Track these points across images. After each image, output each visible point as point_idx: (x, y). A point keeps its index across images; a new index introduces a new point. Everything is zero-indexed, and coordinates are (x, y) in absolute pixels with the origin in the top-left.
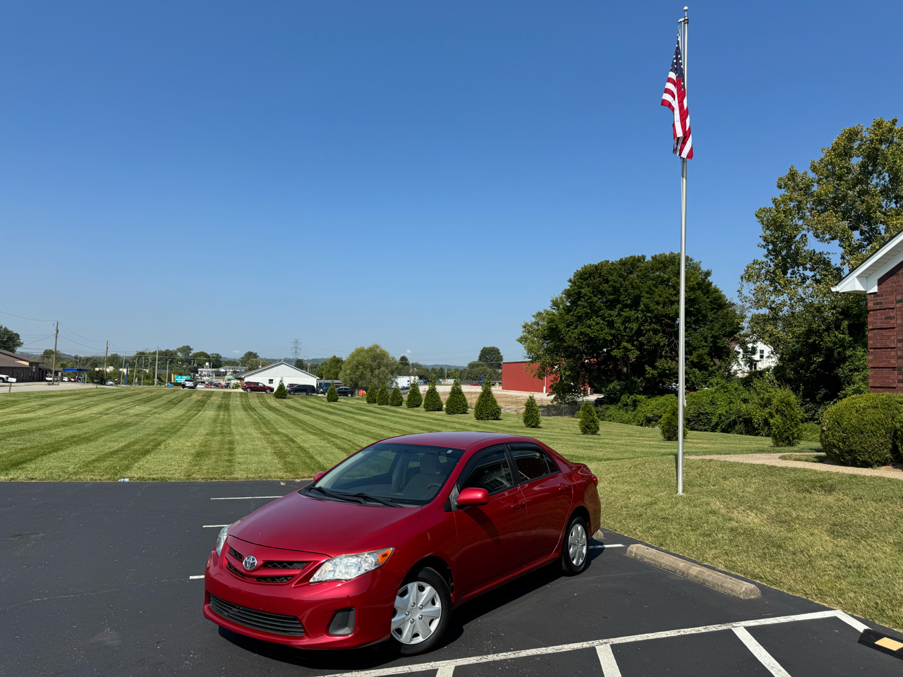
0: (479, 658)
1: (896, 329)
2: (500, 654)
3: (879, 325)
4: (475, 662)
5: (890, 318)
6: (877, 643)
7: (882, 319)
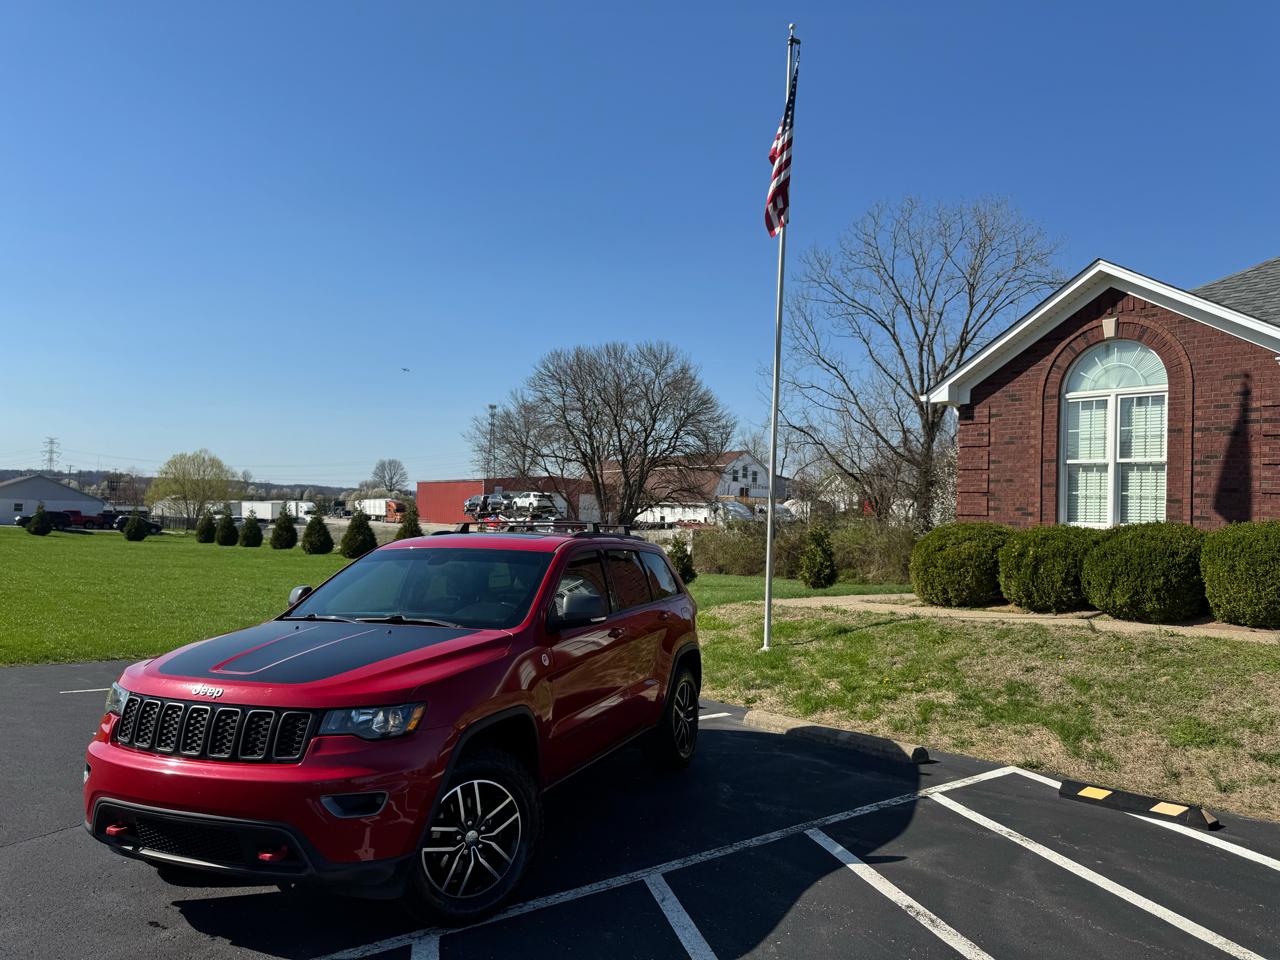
0: (682, 860)
1: (990, 448)
2: (703, 854)
3: (970, 443)
4: (681, 866)
5: (983, 435)
6: (1080, 794)
7: (974, 436)
